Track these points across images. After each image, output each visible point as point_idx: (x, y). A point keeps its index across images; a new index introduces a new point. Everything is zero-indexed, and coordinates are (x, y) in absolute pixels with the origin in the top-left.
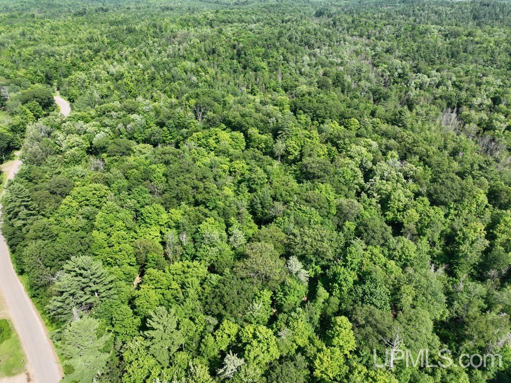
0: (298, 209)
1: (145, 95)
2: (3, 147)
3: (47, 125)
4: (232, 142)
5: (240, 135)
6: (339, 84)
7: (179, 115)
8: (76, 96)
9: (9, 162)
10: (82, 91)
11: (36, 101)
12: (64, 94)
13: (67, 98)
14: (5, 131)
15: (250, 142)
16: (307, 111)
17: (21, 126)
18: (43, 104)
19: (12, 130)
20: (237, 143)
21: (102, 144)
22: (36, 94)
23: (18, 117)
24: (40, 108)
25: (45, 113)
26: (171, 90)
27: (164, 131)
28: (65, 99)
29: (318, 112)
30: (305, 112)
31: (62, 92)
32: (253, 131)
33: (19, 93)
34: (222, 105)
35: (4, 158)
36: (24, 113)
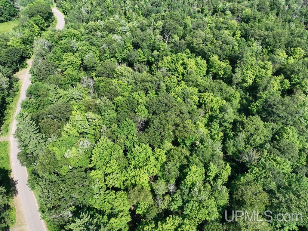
0: (272, 159)
1: (120, 12)
2: (17, 59)
3: (48, 40)
4: (197, 69)
5: (203, 62)
6: (275, 6)
7: (150, 38)
8: (68, 10)
9: (23, 70)
10: (72, 5)
11: (40, 15)
12: (60, 6)
13: (61, 10)
14: (18, 44)
15: (211, 67)
16: (258, 38)
17: (30, 38)
18: (45, 18)
19: (24, 43)
20: (201, 70)
21: (92, 64)
22: (39, 9)
23: (27, 30)
24: (43, 21)
25: (47, 25)
26: (139, 8)
27: (139, 52)
28: (60, 11)
29: (267, 40)
30: (255, 39)
31: (58, 5)
32: (215, 58)
33: (27, 7)
34: (183, 27)
35: (19, 66)
36: (31, 26)
